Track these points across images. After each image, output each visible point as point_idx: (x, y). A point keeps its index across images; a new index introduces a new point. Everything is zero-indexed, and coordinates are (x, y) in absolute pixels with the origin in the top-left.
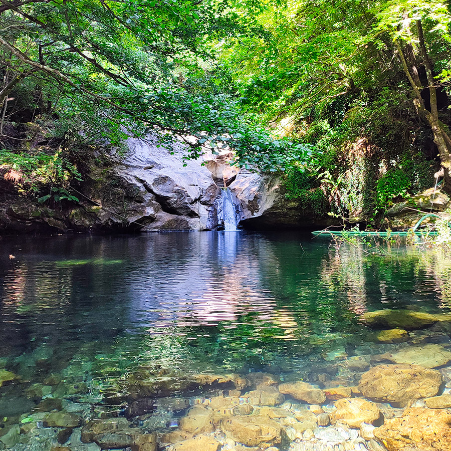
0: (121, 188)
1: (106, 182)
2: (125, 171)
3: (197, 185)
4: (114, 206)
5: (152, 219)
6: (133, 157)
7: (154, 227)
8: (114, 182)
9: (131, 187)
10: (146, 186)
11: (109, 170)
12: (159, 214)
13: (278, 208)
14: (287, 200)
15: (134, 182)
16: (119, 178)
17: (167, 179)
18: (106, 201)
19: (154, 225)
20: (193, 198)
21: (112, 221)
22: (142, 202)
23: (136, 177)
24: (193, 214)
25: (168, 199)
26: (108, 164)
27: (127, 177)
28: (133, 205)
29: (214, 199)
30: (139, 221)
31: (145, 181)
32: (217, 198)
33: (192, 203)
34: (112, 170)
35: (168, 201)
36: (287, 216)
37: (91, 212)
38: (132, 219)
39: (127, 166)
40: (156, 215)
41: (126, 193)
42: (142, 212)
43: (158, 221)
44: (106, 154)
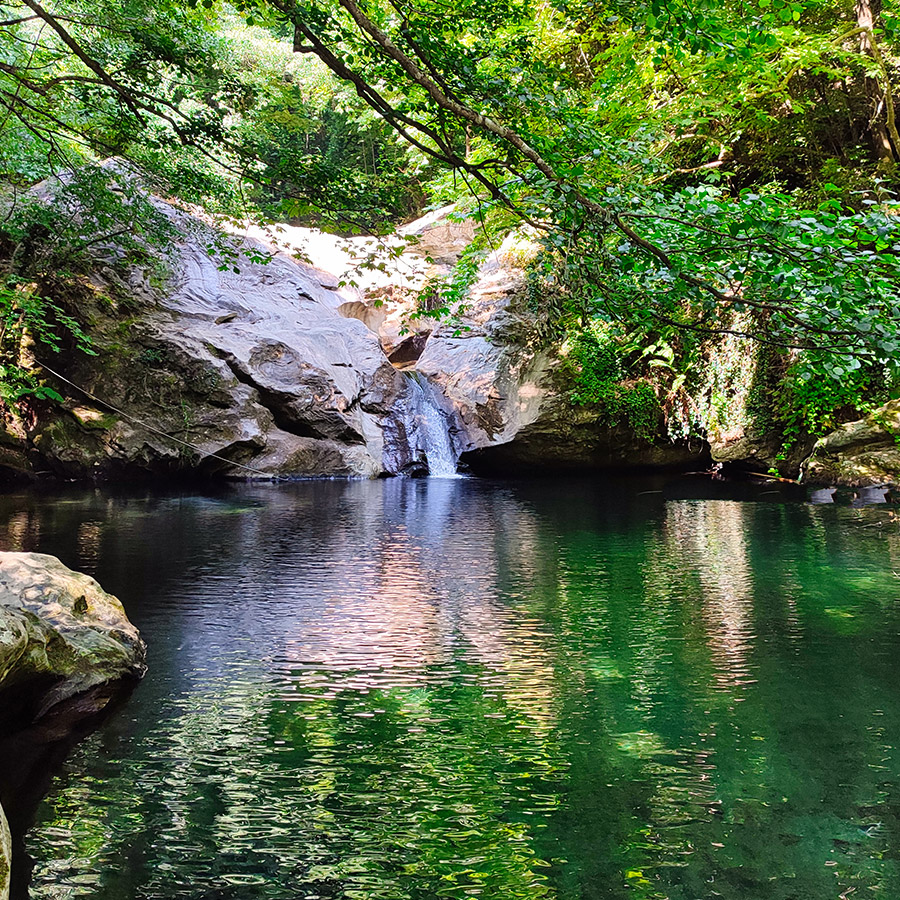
0: (172, 370)
1: (131, 355)
2: (173, 327)
3: (350, 366)
4: (156, 416)
5: (256, 448)
6: (184, 290)
7: (262, 467)
8: (152, 355)
9: (199, 369)
10: (234, 366)
11: (135, 321)
12: (272, 437)
13: (551, 425)
14: (572, 407)
15: (205, 355)
16: (164, 344)
17: (281, 349)
18: (134, 402)
19: (261, 462)
20: (349, 397)
21: (151, 451)
22: (228, 407)
23: (205, 343)
24: (351, 437)
25: (290, 400)
26: (128, 309)
27: (183, 343)
28: (204, 414)
29: (392, 399)
30: (224, 452)
31: (231, 354)
32: (399, 397)
33: (347, 409)
34: (142, 324)
35: (291, 404)
36: (570, 443)
37: (95, 429)
38: (208, 449)
39: (176, 314)
40: (265, 438)
41: (187, 383)
42: (230, 432)
43: (270, 452)
44: (121, 283)
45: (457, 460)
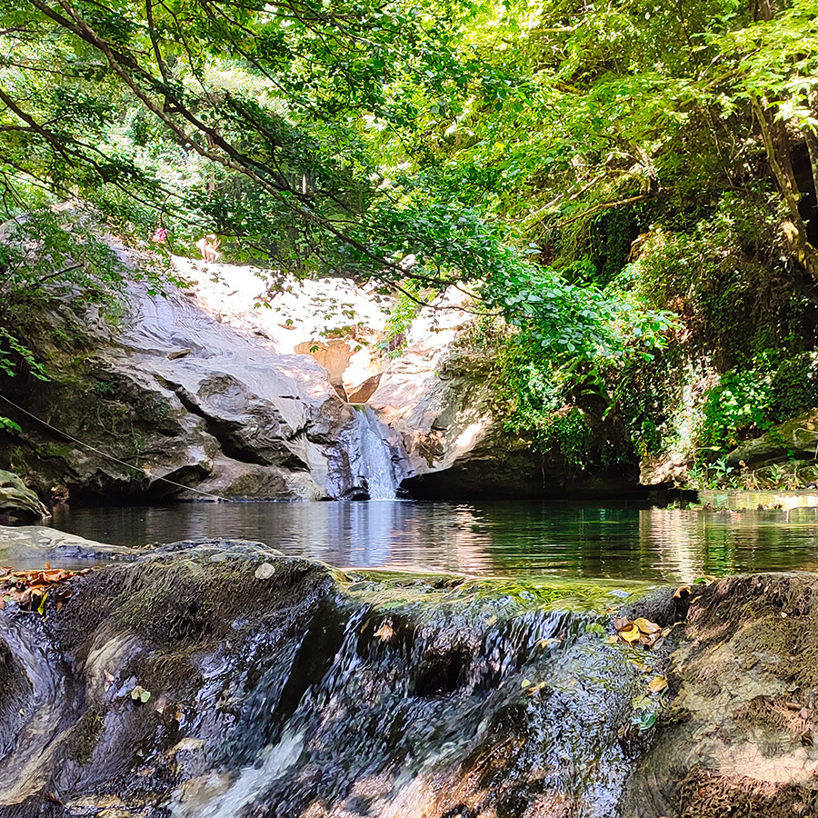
0: (124, 401)
1: (85, 387)
2: (127, 361)
3: (298, 398)
4: (109, 443)
5: (202, 473)
6: (139, 327)
7: (208, 490)
8: (105, 387)
9: (148, 399)
10: (183, 397)
11: (89, 356)
12: (218, 462)
13: (488, 452)
14: (507, 434)
15: (155, 386)
16: (116, 377)
17: (229, 382)
18: (88, 431)
19: (208, 486)
20: (294, 427)
21: (104, 477)
22: (177, 435)
23: (156, 376)
24: (295, 464)
25: (237, 428)
26: (83, 344)
27: (135, 376)
28: (154, 441)
29: (338, 430)
30: (173, 476)
31: (181, 386)
32: (346, 428)
33: (292, 438)
34: (96, 358)
35: (237, 433)
36: (507, 471)
37: (52, 457)
38: (157, 473)
39: (129, 350)
40: (211, 463)
41: (138, 413)
42: (177, 458)
43: (216, 477)
44: (76, 320)
45: (398, 486)
